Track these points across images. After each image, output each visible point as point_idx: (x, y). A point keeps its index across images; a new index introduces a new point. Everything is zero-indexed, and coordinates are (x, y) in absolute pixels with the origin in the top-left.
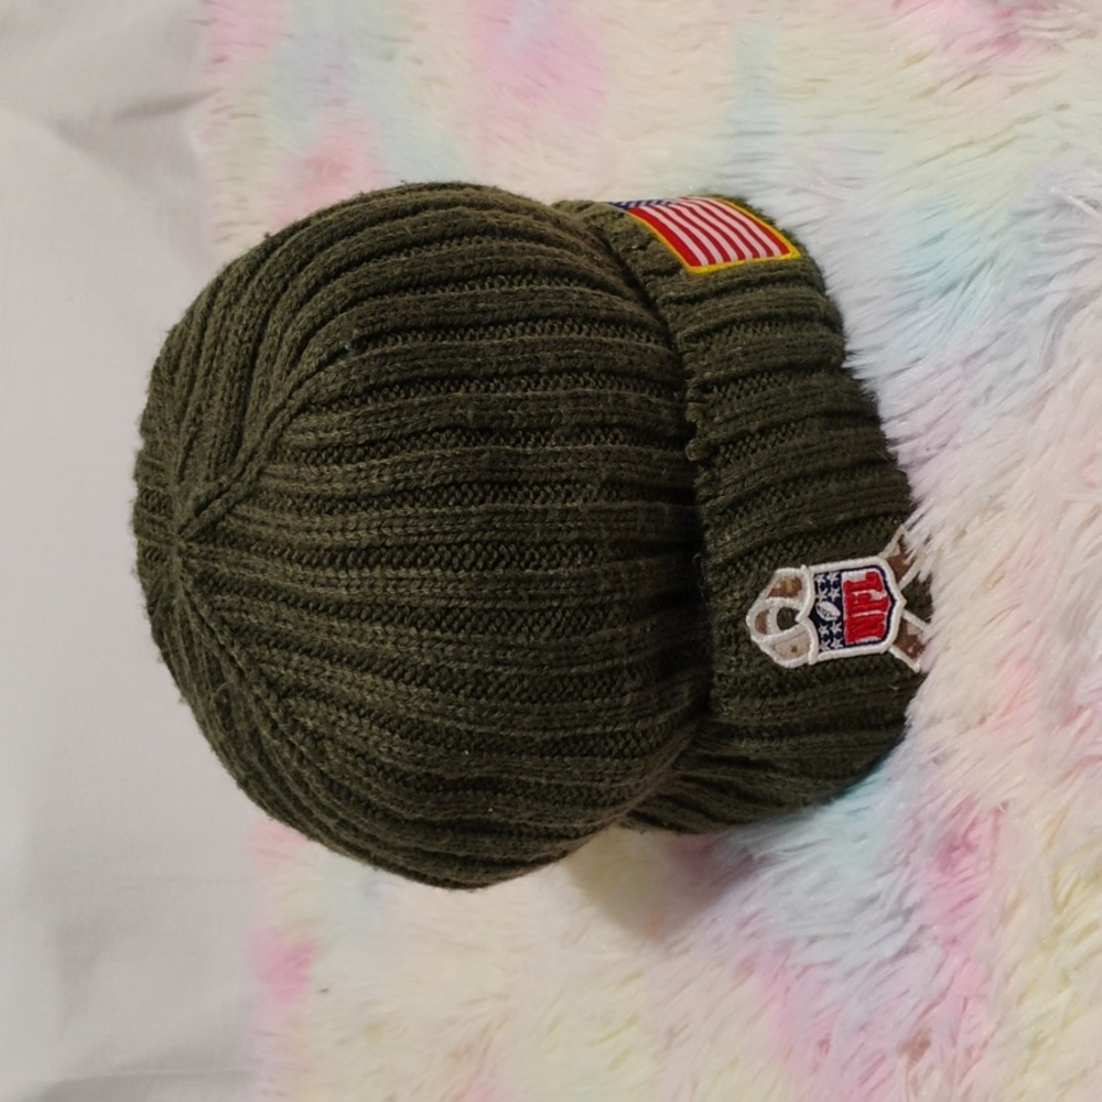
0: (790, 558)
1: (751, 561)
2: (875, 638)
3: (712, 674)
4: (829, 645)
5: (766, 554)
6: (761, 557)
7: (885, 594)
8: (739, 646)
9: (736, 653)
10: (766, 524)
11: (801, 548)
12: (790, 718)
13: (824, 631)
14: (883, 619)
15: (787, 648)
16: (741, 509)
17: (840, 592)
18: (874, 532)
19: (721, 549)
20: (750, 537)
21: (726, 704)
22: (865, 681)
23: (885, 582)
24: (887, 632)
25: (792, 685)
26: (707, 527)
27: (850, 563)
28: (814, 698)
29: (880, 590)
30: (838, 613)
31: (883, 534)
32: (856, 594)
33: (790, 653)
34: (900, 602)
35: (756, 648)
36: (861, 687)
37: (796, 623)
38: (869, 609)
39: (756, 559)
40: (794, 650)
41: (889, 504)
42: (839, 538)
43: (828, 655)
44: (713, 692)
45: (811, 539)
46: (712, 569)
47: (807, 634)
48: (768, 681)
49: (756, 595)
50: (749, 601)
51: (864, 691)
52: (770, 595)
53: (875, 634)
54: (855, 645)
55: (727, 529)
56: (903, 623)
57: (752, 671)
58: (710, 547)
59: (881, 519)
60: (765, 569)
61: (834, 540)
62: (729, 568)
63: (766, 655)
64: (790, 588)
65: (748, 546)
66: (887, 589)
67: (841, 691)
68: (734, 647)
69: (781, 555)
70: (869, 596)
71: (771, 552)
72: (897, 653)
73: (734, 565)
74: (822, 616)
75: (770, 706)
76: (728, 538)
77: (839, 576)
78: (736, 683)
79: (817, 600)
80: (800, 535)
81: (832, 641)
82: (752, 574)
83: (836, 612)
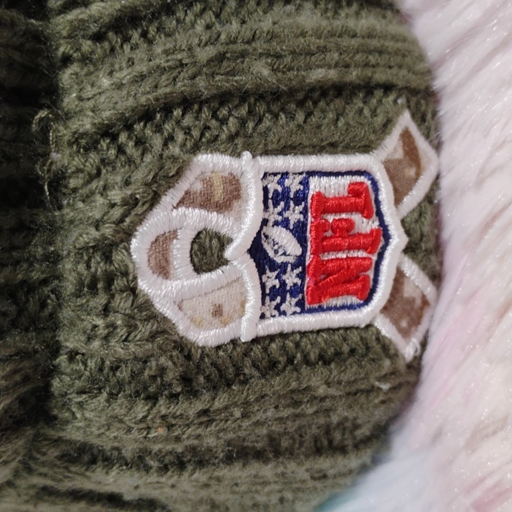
0: (223, 136)
1: (148, 132)
2: (354, 300)
3: (55, 349)
4: (277, 308)
5: (178, 122)
6: (168, 127)
7: (375, 225)
8: (113, 296)
9: (106, 310)
10: (182, 65)
11: (243, 122)
12: (198, 437)
13: (272, 280)
14: (367, 269)
15: (204, 308)
16: (136, 35)
17: (304, 212)
18: (366, 112)
19: (90, 104)
20: (147, 85)
21: (81, 405)
22: (335, 373)
23: (378, 202)
24: (373, 291)
25: (208, 378)
26: (67, 60)
27: (326, 161)
28: (247, 403)
29: (368, 217)
30: (298, 251)
31: (380, 120)
32: (331, 218)
33: (209, 317)
34: (398, 239)
35: (147, 305)
36: (328, 384)
37: (226, 262)
38: (350, 248)
39: (159, 129)
40: (218, 312)
41: (395, 70)
42: (309, 115)
43: (275, 324)
44: (56, 383)
45: (261, 108)
46: (70, 144)
47: (243, 285)
48: (162, 370)
49: (154, 200)
50: (139, 210)
51: (332, 391)
52: (181, 203)
53: (355, 293)
54: (321, 309)
55: (106, 68)
56: (399, 278)
57: (132, 347)
58: (69, 101)
59: (379, 93)
60: (175, 150)
61: (300, 117)
62: (104, 144)
63: (165, 319)
64: (219, 194)
65: (143, 100)
66: (380, 215)
67: (293, 391)
68: (101, 300)
69: (207, 128)
70: (351, 224)
71: (188, 120)
72: (386, 328)
73: (114, 138)
74: (271, 254)
75: (164, 417)
76: (106, 82)
77: (305, 183)
78: (101, 370)
79: (265, 222)
80: (244, 96)
81: (283, 300)
82: (148, 158)
83: (293, 248)
